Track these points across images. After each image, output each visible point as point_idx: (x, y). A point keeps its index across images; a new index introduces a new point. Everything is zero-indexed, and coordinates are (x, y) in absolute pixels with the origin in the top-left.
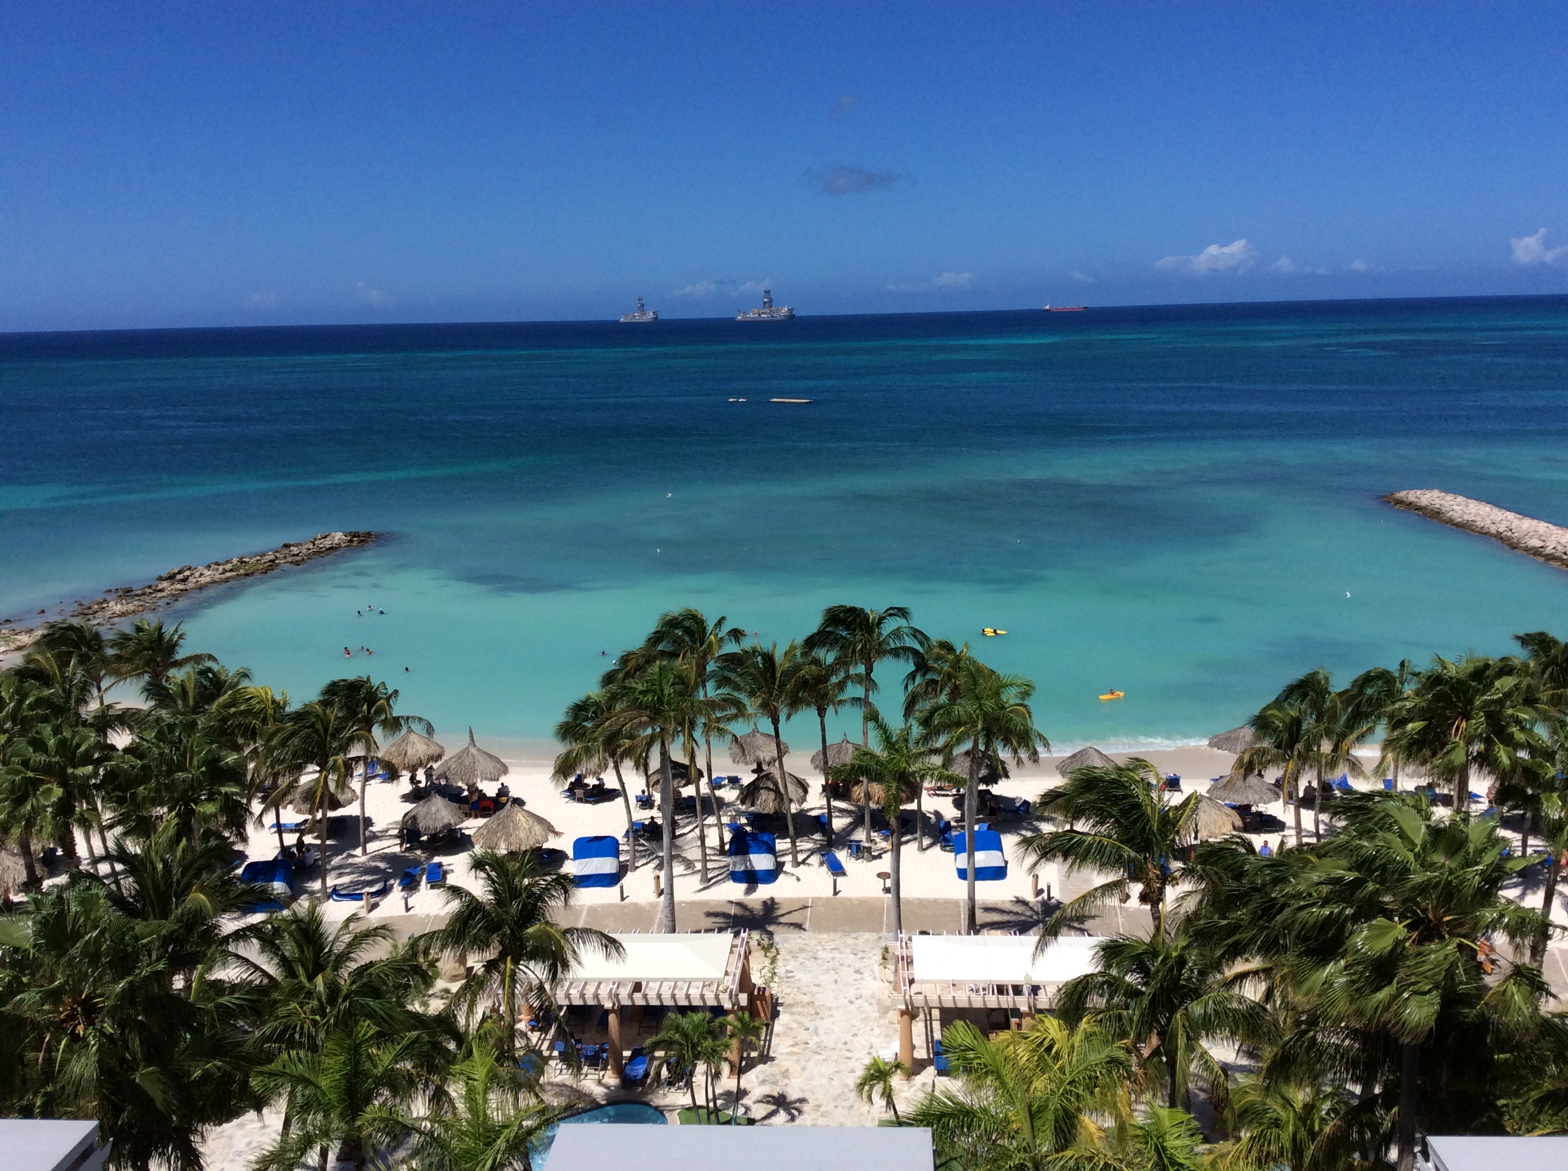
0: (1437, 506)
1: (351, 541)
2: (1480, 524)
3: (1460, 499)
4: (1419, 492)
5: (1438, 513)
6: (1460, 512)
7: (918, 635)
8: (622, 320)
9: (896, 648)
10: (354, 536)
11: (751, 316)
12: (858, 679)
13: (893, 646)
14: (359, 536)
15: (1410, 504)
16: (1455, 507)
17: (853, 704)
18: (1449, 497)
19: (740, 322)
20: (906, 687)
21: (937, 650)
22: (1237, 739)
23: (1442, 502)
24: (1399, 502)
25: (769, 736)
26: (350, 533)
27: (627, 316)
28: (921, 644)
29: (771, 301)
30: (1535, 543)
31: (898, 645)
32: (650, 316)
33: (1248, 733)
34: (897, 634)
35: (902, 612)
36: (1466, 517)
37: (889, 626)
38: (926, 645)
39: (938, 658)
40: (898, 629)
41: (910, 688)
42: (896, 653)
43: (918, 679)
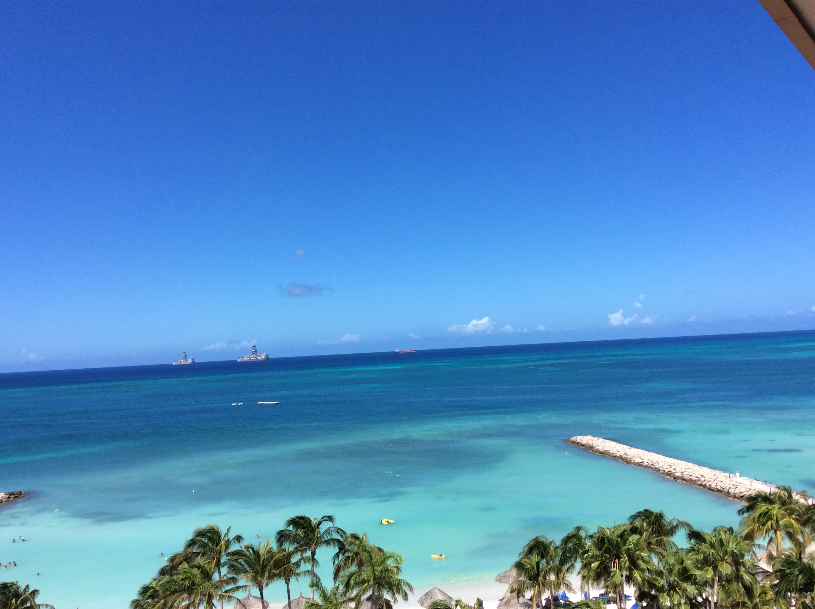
0: (591, 444)
1: (9, 498)
2: (612, 452)
3: (601, 440)
4: (581, 437)
5: (592, 447)
6: (602, 446)
7: (339, 531)
8: (174, 364)
9: (328, 540)
10: (11, 494)
11: (246, 359)
12: (307, 560)
13: (326, 539)
14: (14, 494)
15: (578, 443)
16: (599, 444)
17: (305, 575)
18: (596, 439)
19: (240, 362)
20: (334, 562)
21: (350, 539)
22: (509, 576)
23: (593, 442)
24: (573, 442)
25: (257, 598)
26: (9, 493)
27: (177, 361)
28: (342, 536)
29: (256, 350)
30: (638, 460)
31: (329, 538)
32: (190, 361)
33: (514, 572)
34: (328, 531)
35: (330, 518)
36: (605, 449)
37: (324, 527)
38: (344, 537)
39: (351, 544)
40: (329, 529)
41: (337, 562)
42: (327, 542)
43: (341, 557)
